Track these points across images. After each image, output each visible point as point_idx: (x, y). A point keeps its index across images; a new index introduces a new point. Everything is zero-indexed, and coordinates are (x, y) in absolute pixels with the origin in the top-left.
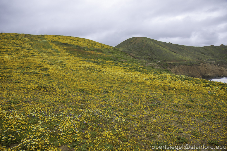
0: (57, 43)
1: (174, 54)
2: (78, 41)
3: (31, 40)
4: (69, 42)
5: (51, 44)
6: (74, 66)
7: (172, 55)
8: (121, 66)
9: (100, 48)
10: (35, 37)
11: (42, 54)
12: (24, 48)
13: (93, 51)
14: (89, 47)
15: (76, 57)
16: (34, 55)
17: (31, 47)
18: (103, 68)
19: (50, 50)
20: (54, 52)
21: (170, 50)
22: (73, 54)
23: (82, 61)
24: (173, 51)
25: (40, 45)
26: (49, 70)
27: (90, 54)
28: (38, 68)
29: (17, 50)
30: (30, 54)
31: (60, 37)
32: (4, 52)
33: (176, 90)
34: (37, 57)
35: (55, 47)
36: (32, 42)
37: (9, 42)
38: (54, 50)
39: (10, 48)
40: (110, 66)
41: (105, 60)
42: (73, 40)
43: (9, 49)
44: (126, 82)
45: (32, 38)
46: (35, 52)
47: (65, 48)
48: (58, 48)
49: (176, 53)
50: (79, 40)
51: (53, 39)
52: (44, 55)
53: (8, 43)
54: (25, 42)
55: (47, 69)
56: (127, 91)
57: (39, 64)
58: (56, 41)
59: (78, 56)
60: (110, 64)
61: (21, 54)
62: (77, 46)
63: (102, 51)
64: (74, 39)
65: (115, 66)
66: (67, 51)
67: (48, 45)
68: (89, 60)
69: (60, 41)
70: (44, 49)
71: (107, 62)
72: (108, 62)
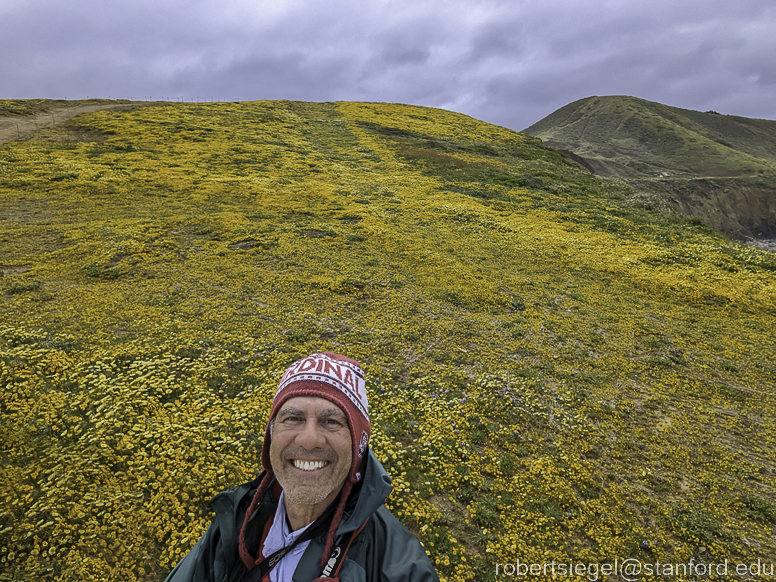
0: (371, 127)
1: (723, 149)
2: (426, 118)
3: (305, 120)
4: (402, 123)
5: (357, 131)
6: (424, 208)
7: (715, 153)
8: (552, 209)
9: (489, 141)
10: (312, 109)
11: (335, 166)
12: (290, 147)
13: (469, 150)
14: (455, 139)
15: (424, 174)
16: (318, 172)
17: (306, 143)
18: (501, 215)
19: (353, 152)
20: (366, 158)
21: (711, 138)
22: (415, 164)
23: (441, 189)
24: (721, 139)
25: (328, 136)
26: (359, 224)
27: (461, 164)
28: (332, 214)
29: (276, 155)
30: (308, 168)
31: (377, 109)
32: (249, 162)
33: (733, 306)
34: (325, 175)
35: (367, 141)
36: (308, 128)
37: (256, 129)
38: (365, 152)
39: (259, 149)
40: (520, 211)
41: (505, 184)
42: (412, 117)
43: (257, 152)
44: (571, 270)
45: (306, 112)
46: (318, 158)
47: (393, 146)
48: (374, 146)
49: (729, 146)
50: (427, 115)
51: (360, 114)
52: (342, 168)
53: (252, 134)
54: (291, 128)
55: (355, 219)
56: (576, 304)
57: (335, 202)
58: (368, 120)
59: (429, 173)
60: (520, 202)
61: (288, 169)
62: (425, 136)
63: (492, 150)
64: (416, 114)
65: (535, 207)
66: (400, 156)
67: (348, 134)
68: (462, 184)
69: (378, 120)
70: (340, 149)
71: (512, 193)
72: (514, 193)
